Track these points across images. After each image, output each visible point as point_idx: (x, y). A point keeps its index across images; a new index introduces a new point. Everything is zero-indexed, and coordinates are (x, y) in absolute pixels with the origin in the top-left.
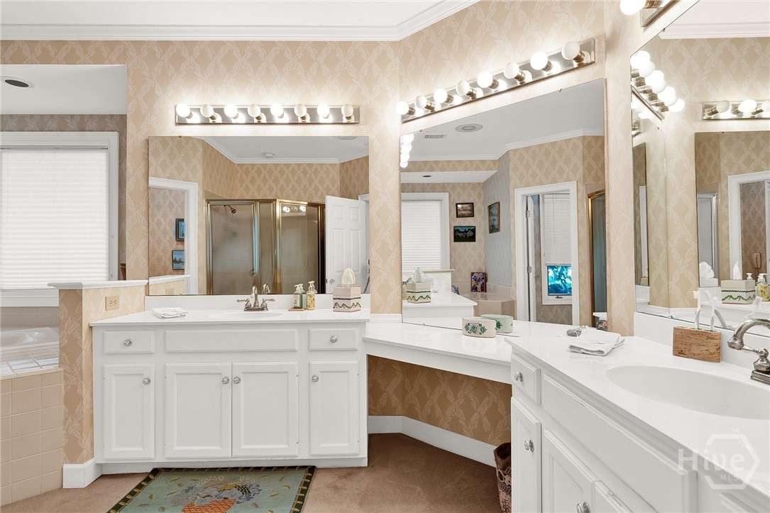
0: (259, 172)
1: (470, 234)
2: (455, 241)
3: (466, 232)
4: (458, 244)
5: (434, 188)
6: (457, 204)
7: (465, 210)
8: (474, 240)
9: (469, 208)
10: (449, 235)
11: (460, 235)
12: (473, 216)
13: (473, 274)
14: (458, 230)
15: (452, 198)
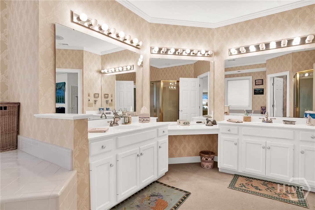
0: (166, 71)
1: (262, 91)
2: (254, 94)
3: (259, 91)
4: (255, 95)
5: (246, 75)
6: (255, 80)
7: (259, 82)
8: (263, 94)
9: (261, 81)
10: (252, 92)
11: (257, 92)
12: (263, 84)
13: (261, 107)
14: (256, 90)
15: (253, 79)
